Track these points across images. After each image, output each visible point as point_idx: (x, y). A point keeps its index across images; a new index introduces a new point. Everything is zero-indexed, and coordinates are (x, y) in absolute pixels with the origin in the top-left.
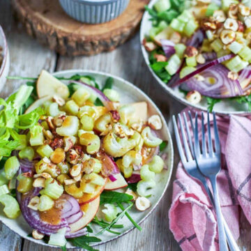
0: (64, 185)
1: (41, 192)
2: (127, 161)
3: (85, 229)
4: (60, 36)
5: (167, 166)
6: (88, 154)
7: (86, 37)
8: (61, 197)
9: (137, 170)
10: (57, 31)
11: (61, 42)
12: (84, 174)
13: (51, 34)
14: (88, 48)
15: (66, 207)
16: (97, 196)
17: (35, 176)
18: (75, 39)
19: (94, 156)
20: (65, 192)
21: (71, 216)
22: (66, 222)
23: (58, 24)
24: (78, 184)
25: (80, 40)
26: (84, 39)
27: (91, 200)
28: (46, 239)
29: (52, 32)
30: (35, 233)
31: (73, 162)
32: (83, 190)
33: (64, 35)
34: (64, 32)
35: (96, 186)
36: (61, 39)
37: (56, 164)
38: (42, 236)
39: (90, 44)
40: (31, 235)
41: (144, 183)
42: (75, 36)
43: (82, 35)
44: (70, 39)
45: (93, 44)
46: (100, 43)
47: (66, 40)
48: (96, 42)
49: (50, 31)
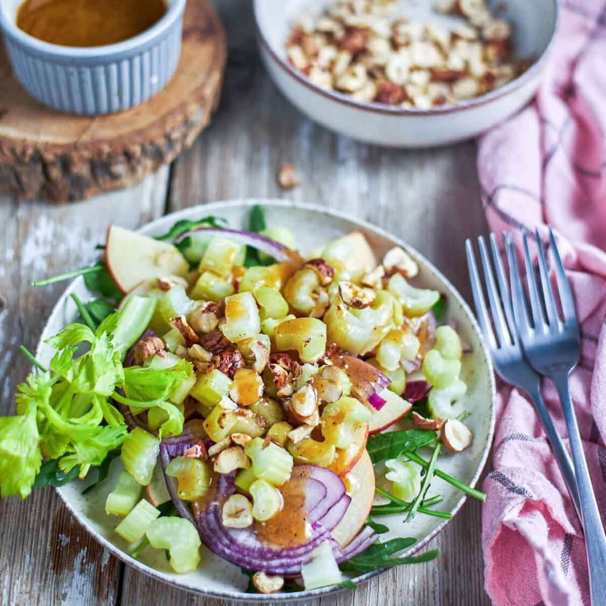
0: (287, 444)
1: (240, 483)
2: (391, 356)
3: (369, 530)
4: (49, 157)
5: (470, 344)
7: (111, 143)
9: (414, 372)
10: (41, 148)
11: (55, 173)
12: (321, 408)
13: (27, 159)
14: (120, 168)
15: (311, 493)
16: (361, 451)
17: (213, 450)
18: (86, 154)
20: (297, 464)
21: (329, 509)
23: (38, 132)
24: (317, 435)
25: (100, 153)
26: (106, 149)
28: (292, 583)
29: (30, 151)
30: (262, 580)
31: (286, 390)
32: (334, 441)
33: (59, 152)
34: (55, 146)
36: (53, 164)
38: (279, 582)
39: (121, 158)
40: (252, 588)
42: (86, 147)
43: (100, 141)
44: (75, 156)
45: (128, 156)
46: (144, 151)
47: (66, 163)
48: (137, 150)
49: (24, 153)
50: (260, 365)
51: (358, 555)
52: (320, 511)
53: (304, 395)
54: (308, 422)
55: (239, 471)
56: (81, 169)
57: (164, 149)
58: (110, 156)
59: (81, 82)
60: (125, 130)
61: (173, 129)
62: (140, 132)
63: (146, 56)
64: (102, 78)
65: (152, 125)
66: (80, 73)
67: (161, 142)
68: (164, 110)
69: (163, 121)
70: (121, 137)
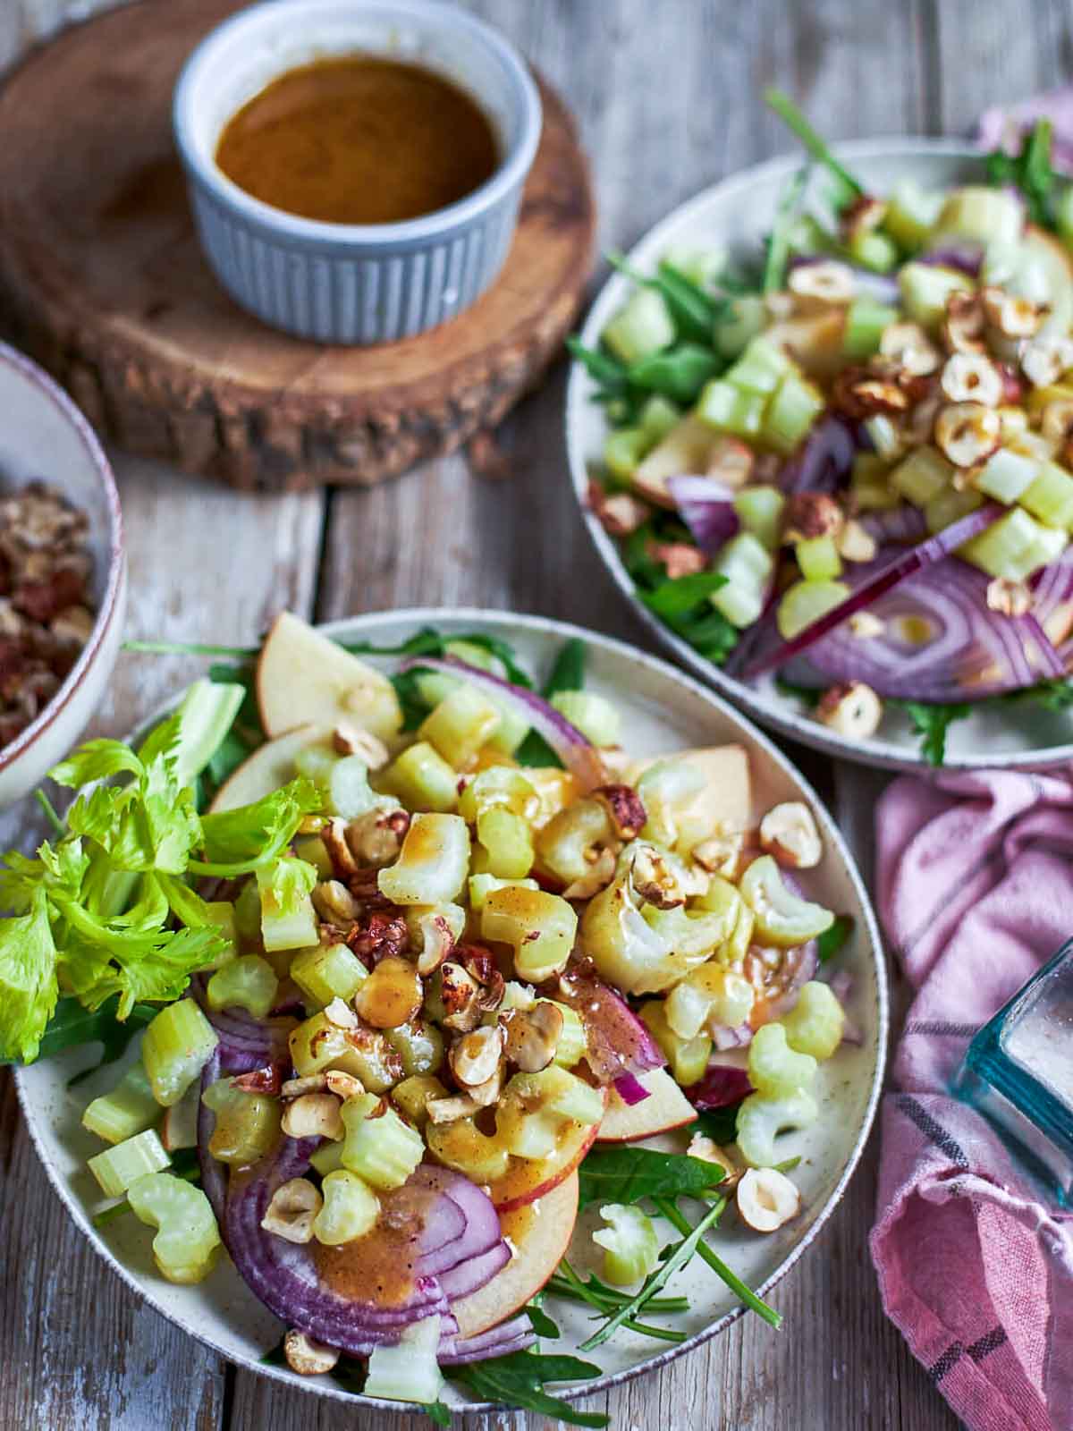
0: (422, 1122)
1: (318, 1161)
2: (689, 1010)
3: (524, 1322)
4: (229, 408)
5: (862, 1030)
6: (524, 984)
7: (345, 401)
8: (413, 1181)
9: (730, 1051)
10: (217, 388)
11: (237, 436)
12: (510, 1070)
13: (189, 405)
15: (438, 1223)
16: (566, 1172)
17: (291, 1087)
18: (296, 415)
19: (547, 988)
20: (429, 1159)
21: (460, 1262)
22: (436, 1293)
23: (216, 357)
24: (487, 1121)
25: (322, 416)
26: (334, 411)
27: (543, 1190)
28: (350, 1371)
29: (196, 392)
30: (299, 1348)
31: (459, 1020)
32: (508, 1143)
33: (248, 402)
34: (244, 390)
35: (563, 1127)
36: (234, 421)
37: (379, 1030)
38: (327, 1361)
39: (360, 432)
40: (277, 1356)
41: (765, 1107)
42: (299, 401)
43: (326, 396)
44: (275, 414)
45: (374, 431)
46: (405, 425)
47: (257, 424)
48: (392, 422)
49: (185, 392)
50: (427, 961)
51: (488, 1361)
52: (443, 1260)
53: (482, 1041)
54: (474, 1094)
55: (324, 1141)
56: (286, 439)
57: (444, 425)
58: (340, 425)
59: (311, 285)
60: (377, 382)
61: (467, 390)
62: (402, 390)
63: (439, 256)
64: (349, 284)
65: (429, 380)
66: (311, 268)
67: (440, 412)
68: (453, 356)
69: (450, 374)
70: (365, 394)
